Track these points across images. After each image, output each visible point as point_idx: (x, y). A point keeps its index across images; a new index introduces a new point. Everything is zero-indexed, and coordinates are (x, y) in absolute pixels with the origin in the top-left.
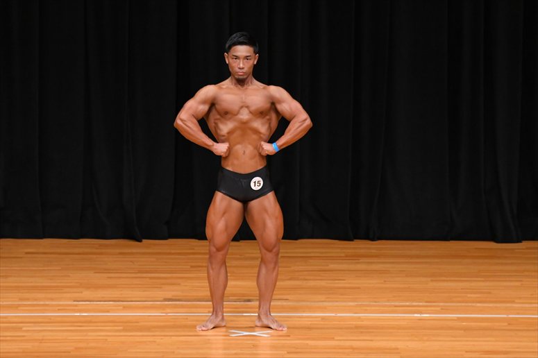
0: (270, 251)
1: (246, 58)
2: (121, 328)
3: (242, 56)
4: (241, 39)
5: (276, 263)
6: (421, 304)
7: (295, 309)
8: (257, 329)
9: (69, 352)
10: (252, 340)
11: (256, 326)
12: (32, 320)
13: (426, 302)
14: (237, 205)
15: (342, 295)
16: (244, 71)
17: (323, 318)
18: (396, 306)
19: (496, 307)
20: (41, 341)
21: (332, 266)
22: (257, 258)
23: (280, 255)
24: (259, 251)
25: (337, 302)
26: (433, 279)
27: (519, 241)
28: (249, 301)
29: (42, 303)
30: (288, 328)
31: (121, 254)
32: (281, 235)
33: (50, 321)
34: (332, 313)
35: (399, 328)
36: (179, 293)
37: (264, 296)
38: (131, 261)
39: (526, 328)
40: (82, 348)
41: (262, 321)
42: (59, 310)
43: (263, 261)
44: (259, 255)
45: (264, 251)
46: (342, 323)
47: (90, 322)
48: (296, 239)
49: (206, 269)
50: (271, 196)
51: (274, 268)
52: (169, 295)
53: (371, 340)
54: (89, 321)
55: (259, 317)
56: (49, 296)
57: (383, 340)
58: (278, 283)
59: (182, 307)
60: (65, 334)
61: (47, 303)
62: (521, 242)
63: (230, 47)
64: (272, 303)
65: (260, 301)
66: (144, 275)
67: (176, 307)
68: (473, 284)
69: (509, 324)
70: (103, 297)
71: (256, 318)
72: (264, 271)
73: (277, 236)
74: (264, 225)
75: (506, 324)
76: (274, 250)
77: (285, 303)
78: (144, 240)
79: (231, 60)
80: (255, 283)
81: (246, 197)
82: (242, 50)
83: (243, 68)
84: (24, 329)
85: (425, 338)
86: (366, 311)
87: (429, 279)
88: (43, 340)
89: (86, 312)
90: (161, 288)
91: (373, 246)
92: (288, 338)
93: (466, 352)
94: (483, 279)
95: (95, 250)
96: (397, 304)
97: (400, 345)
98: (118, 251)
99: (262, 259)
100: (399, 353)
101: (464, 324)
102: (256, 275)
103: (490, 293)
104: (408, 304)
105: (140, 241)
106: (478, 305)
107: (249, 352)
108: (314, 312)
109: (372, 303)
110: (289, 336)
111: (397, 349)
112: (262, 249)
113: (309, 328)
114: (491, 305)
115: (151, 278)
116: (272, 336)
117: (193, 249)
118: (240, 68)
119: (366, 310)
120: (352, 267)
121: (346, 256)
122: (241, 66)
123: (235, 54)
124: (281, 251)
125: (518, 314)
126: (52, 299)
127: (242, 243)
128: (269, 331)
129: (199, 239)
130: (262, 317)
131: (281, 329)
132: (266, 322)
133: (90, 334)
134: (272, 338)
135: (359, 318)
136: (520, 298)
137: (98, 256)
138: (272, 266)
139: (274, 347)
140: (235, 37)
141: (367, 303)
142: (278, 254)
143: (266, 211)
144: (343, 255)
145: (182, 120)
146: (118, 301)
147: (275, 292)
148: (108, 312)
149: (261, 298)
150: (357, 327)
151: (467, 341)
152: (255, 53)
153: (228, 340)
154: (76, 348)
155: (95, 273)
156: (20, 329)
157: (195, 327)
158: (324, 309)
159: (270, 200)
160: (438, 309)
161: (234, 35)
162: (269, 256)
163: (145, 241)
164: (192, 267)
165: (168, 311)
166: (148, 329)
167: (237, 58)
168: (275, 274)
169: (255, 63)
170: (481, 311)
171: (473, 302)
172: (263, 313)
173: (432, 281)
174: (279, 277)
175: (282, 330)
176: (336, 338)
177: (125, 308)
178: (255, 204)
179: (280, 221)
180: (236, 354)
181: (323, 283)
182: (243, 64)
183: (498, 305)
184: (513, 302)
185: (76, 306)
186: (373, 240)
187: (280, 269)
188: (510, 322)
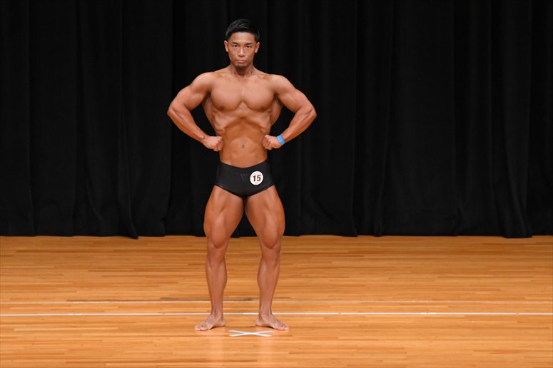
0: (271, 248)
1: (247, 45)
2: (117, 328)
3: (242, 44)
4: (242, 26)
5: (277, 260)
6: (428, 302)
7: (297, 308)
8: (257, 329)
9: (63, 354)
10: (253, 340)
11: (257, 326)
12: (25, 321)
13: (433, 300)
14: (236, 200)
15: (346, 293)
16: (243, 58)
17: (327, 318)
18: (402, 304)
19: (505, 304)
20: (33, 342)
21: (335, 263)
22: (257, 256)
23: (281, 252)
24: (259, 248)
25: (340, 300)
26: (440, 275)
27: (529, 236)
28: (249, 299)
29: (34, 303)
30: (290, 328)
31: (115, 251)
32: (283, 230)
33: (44, 322)
34: (336, 311)
35: (405, 327)
36: (176, 292)
37: (265, 294)
38: (127, 259)
39: (537, 326)
40: (76, 350)
41: (263, 321)
42: (52, 310)
43: (264, 258)
44: (260, 252)
45: (265, 248)
46: (346, 322)
47: (85, 322)
48: (298, 235)
49: (204, 266)
50: (271, 191)
51: (276, 265)
52: (166, 294)
53: (377, 340)
54: (83, 322)
55: (260, 316)
56: (42, 295)
57: (388, 340)
58: (279, 281)
59: (180, 306)
60: (59, 335)
61: (40, 303)
62: (530, 237)
63: (230, 35)
64: (273, 302)
65: (260, 299)
66: (141, 273)
67: (174, 306)
68: (482, 281)
69: (519, 322)
70: (98, 297)
71: (257, 317)
72: (264, 268)
73: (278, 231)
74: (265, 220)
75: (516, 322)
76: (275, 247)
77: (286, 302)
78: (139, 237)
79: (231, 48)
80: (256, 281)
81: (245, 192)
82: (243, 37)
83: (243, 56)
84: (16, 330)
85: (433, 337)
86: (370, 310)
87: (437, 276)
88: (35, 341)
89: (80, 312)
90: (158, 286)
91: (378, 242)
92: (290, 338)
93: (475, 351)
94: (491, 276)
95: (88, 248)
96: (403, 302)
97: (406, 344)
98: (112, 248)
99: (263, 255)
100: (406, 353)
101: (473, 322)
102: (257, 272)
103: (499, 290)
104: (414, 302)
105: (136, 238)
106: (488, 302)
107: (250, 353)
108: (317, 311)
109: (376, 302)
110: (291, 336)
111: (403, 348)
112: (263, 245)
113: (312, 328)
114: (500, 302)
115: (148, 276)
116: (273, 336)
117: (191, 246)
118: (240, 56)
119: (371, 308)
120: (357, 264)
121: (350, 253)
122: (242, 53)
123: (235, 41)
124: (282, 247)
125: (528, 311)
126: (45, 299)
127: (242, 240)
128: (271, 331)
129: (197, 236)
130: (263, 316)
131: (282, 328)
132: (267, 322)
133: (84, 334)
134: (274, 338)
135: (364, 317)
136: (530, 295)
137: (91, 254)
138: (273, 263)
139: (275, 347)
140: (235, 24)
141: (372, 301)
142: (279, 251)
143: (266, 206)
144: (346, 251)
145: (175, 110)
146: (114, 301)
147: (276, 291)
148: (103, 312)
149: (261, 297)
150: (361, 326)
151: (475, 340)
152: (257, 40)
153: (229, 340)
154: (71, 350)
155: (90, 271)
156: (11, 330)
157: (193, 327)
158: (327, 308)
159: (271, 195)
160: (447, 306)
161: (235, 22)
162: (270, 253)
163: (141, 238)
164: (189, 265)
165: (166, 310)
166: (145, 329)
167: (237, 45)
168: (276, 271)
169: (256, 51)
170: (490, 309)
171: (481, 300)
172: (263, 312)
173: (439, 277)
174: (280, 275)
175: (284, 330)
176: (340, 338)
177: (120, 307)
178: (254, 199)
179: (281, 217)
180: (236, 355)
181: (326, 281)
182: (244, 52)
183: (507, 302)
184: (524, 299)
185: (70, 305)
186: (377, 235)
187: (281, 266)
188: (520, 320)
